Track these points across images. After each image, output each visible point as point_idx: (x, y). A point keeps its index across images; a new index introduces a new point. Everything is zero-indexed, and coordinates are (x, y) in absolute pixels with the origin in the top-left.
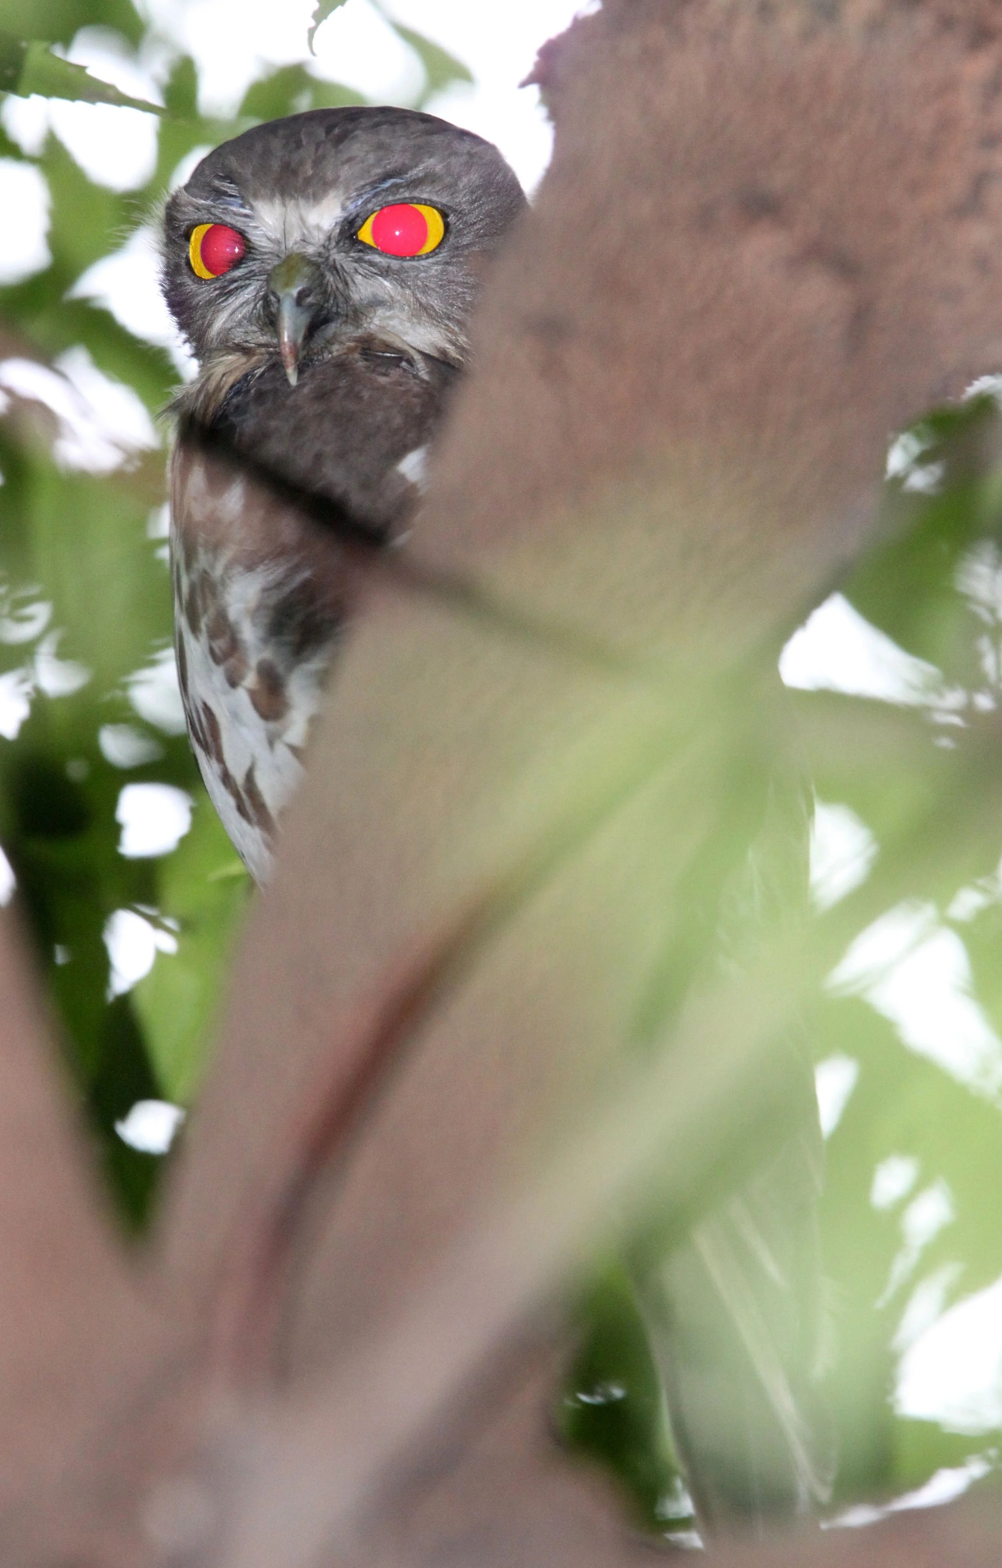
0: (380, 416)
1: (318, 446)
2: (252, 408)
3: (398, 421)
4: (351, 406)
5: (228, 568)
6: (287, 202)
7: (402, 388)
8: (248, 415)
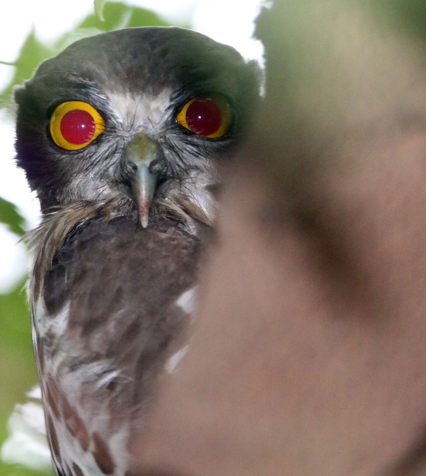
0: (160, 263)
1: (118, 284)
2: (76, 254)
3: (172, 267)
4: (141, 255)
5: (60, 368)
6: (136, 97)
7: (175, 243)
8: (73, 259)
